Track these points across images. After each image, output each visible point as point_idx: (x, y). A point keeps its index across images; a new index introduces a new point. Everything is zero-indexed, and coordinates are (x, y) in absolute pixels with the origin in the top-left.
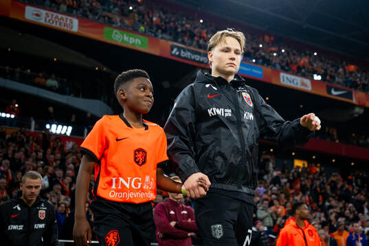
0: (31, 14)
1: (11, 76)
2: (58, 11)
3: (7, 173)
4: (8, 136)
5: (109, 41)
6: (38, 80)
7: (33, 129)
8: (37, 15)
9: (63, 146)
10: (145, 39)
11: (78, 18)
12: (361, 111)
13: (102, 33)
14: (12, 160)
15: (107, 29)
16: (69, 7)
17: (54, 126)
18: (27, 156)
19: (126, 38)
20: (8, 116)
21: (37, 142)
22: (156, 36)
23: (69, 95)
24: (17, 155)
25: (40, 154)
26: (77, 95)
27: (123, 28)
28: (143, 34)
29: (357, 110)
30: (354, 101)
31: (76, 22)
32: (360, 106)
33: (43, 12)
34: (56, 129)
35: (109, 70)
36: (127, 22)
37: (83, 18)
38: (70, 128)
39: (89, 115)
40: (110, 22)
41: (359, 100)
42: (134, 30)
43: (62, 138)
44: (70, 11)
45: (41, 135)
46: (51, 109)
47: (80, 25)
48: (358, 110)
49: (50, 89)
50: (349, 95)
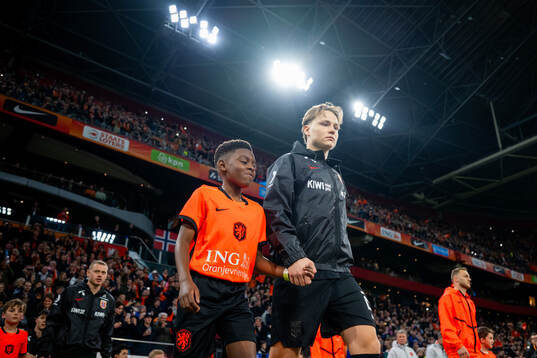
0: (88, 132)
1: (65, 187)
2: (112, 132)
3: (53, 273)
4: (57, 240)
5: (155, 162)
6: (88, 191)
7: (80, 235)
8: (94, 134)
9: (105, 253)
10: (188, 163)
11: (129, 139)
12: (371, 239)
13: (149, 154)
14: (59, 261)
15: (154, 151)
16: (122, 129)
17: (100, 233)
18: (73, 258)
19: (170, 161)
20: (60, 221)
21: (82, 246)
22: (197, 160)
23: (115, 206)
24: (64, 257)
25: (85, 258)
26: (122, 208)
27: (169, 152)
28: (186, 158)
29: (367, 237)
30: (365, 230)
31: (127, 142)
32: (370, 235)
33: (99, 132)
34: (100, 236)
35: (153, 188)
36: (172, 146)
37: (134, 140)
38: (114, 236)
39: (131, 226)
40: (158, 146)
41: (369, 229)
42: (178, 154)
43: (105, 245)
44: (123, 133)
45: (86, 241)
46: (97, 218)
47: (130, 146)
48: (369, 238)
49: (99, 201)
50: (361, 225)
